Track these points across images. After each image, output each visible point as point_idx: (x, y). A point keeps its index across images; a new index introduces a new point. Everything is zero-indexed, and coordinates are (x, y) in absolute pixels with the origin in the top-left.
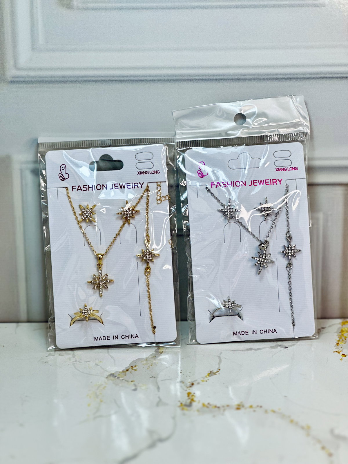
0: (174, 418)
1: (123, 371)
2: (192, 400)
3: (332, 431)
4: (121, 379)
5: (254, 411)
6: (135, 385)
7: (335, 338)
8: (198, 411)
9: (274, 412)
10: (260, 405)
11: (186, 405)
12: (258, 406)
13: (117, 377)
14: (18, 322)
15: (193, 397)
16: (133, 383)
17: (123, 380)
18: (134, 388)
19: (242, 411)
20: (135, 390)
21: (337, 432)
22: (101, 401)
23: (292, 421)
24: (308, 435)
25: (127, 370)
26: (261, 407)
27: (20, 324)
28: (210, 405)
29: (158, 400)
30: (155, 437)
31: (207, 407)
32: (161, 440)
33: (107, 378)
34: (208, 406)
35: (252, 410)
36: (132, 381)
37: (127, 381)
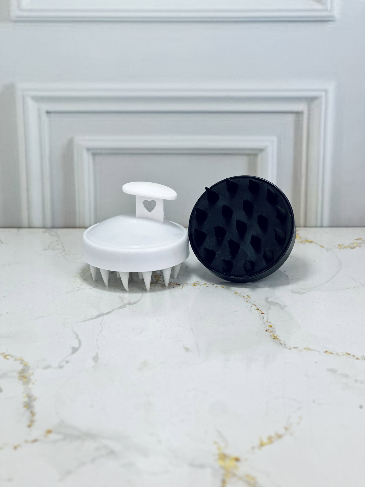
0: (142, 291)
2: (159, 280)
3: (267, 299)
5: (208, 287)
8: (162, 287)
9: (223, 287)
12: (211, 284)
14: (19, 227)
15: (159, 278)
19: (198, 287)
21: (270, 300)
22: (85, 280)
23: (236, 293)
24: (247, 301)
26: (213, 284)
27: (20, 229)
28: (172, 283)
30: (126, 302)
32: (130, 304)
34: (170, 283)
35: (206, 286)
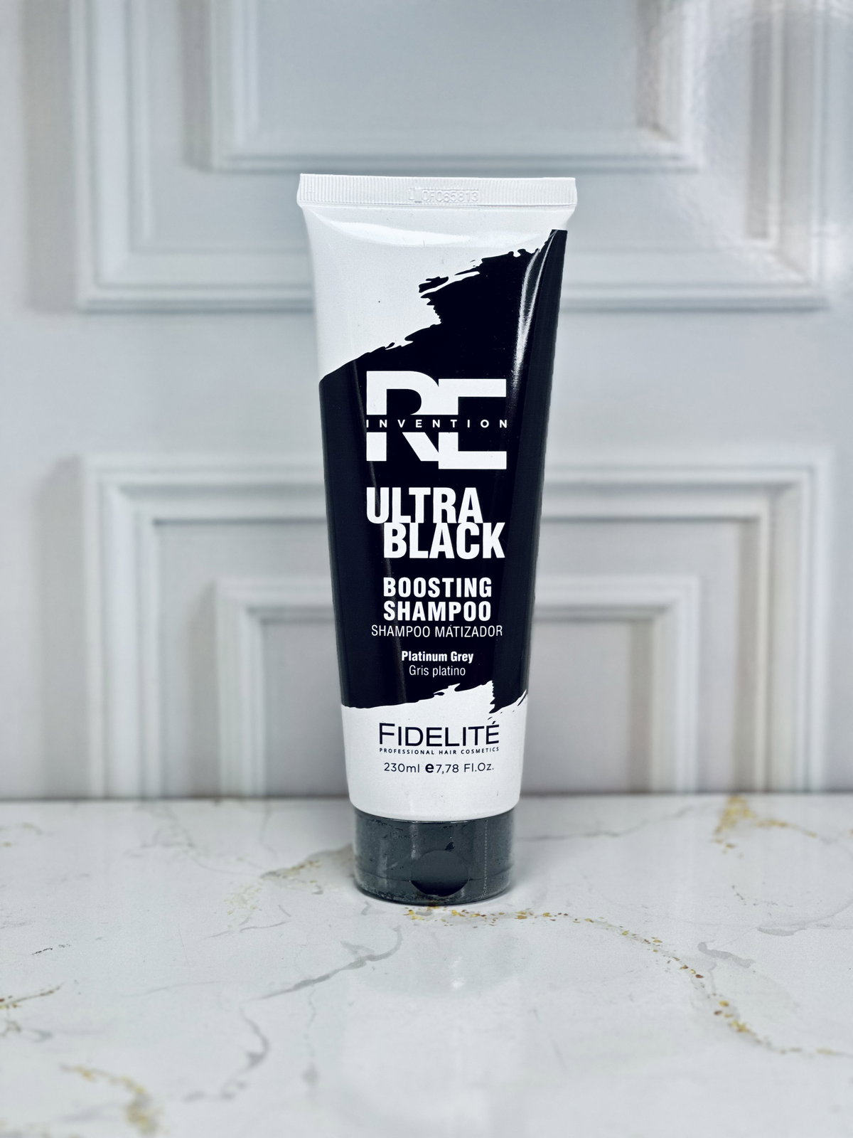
0: (397, 930)
1: (294, 869)
3: (702, 947)
4: (291, 878)
5: (554, 920)
6: (319, 887)
7: (714, 822)
8: (444, 921)
9: (591, 921)
10: (563, 913)
11: (417, 913)
12: (560, 914)
13: (281, 877)
16: (314, 884)
17: (293, 880)
18: (316, 890)
19: (529, 920)
20: (320, 893)
21: (710, 947)
22: (254, 908)
23: (625, 934)
24: (655, 951)
25: (302, 866)
26: (566, 915)
28: (467, 913)
29: (365, 906)
30: (363, 954)
31: (461, 915)
32: (372, 958)
33: (263, 877)
34: (462, 913)
35: (548, 919)
36: (312, 882)
37: (304, 882)
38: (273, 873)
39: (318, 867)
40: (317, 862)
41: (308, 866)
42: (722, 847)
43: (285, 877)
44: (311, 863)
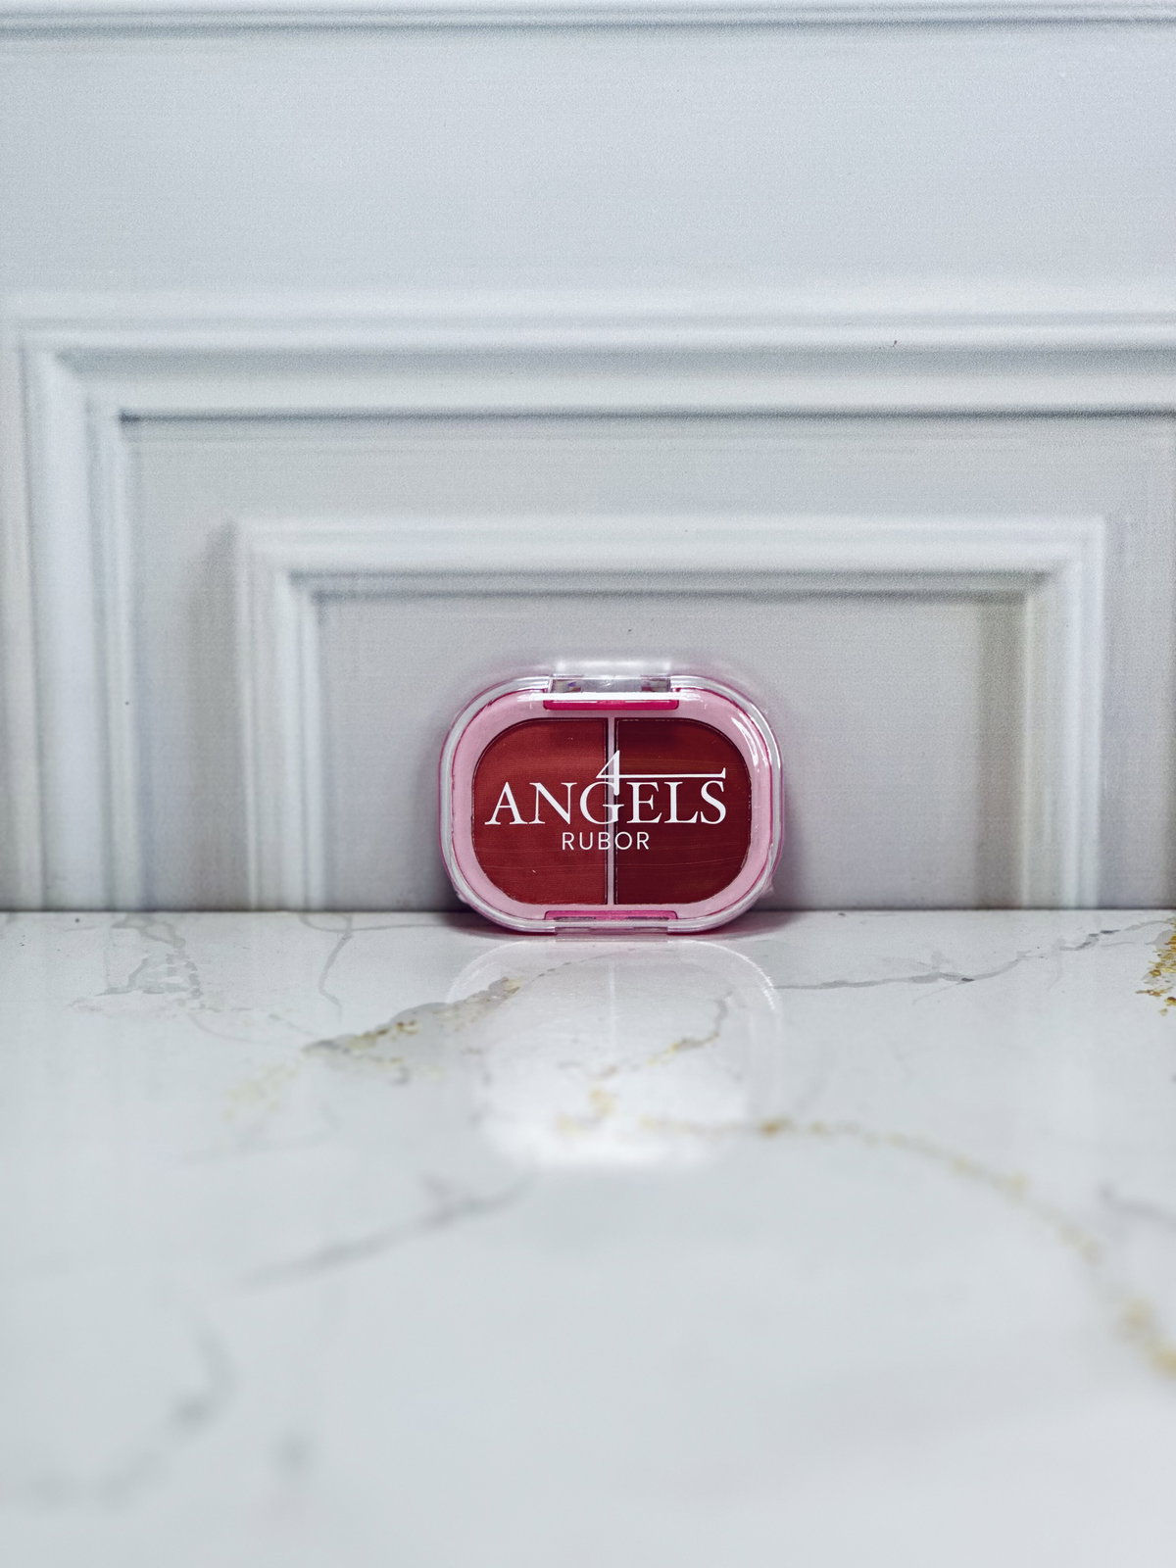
1: (371, 1037)
2: (607, 1108)
3: (1106, 1194)
4: (356, 1052)
6: (405, 1071)
11: (578, 1121)
15: (611, 1101)
16: (397, 1065)
17: (361, 1056)
18: (398, 1076)
19: (783, 1138)
20: (404, 1080)
21: (1124, 1193)
22: (274, 1108)
24: (1017, 1201)
25: (383, 1032)
30: (455, 1198)
32: (474, 1206)
33: (307, 1049)
36: (394, 1060)
37: (379, 1060)
38: (328, 1044)
39: (411, 1033)
40: (412, 1023)
41: (394, 1031)
42: (1161, 1002)
43: (346, 1051)
44: (401, 1025)
